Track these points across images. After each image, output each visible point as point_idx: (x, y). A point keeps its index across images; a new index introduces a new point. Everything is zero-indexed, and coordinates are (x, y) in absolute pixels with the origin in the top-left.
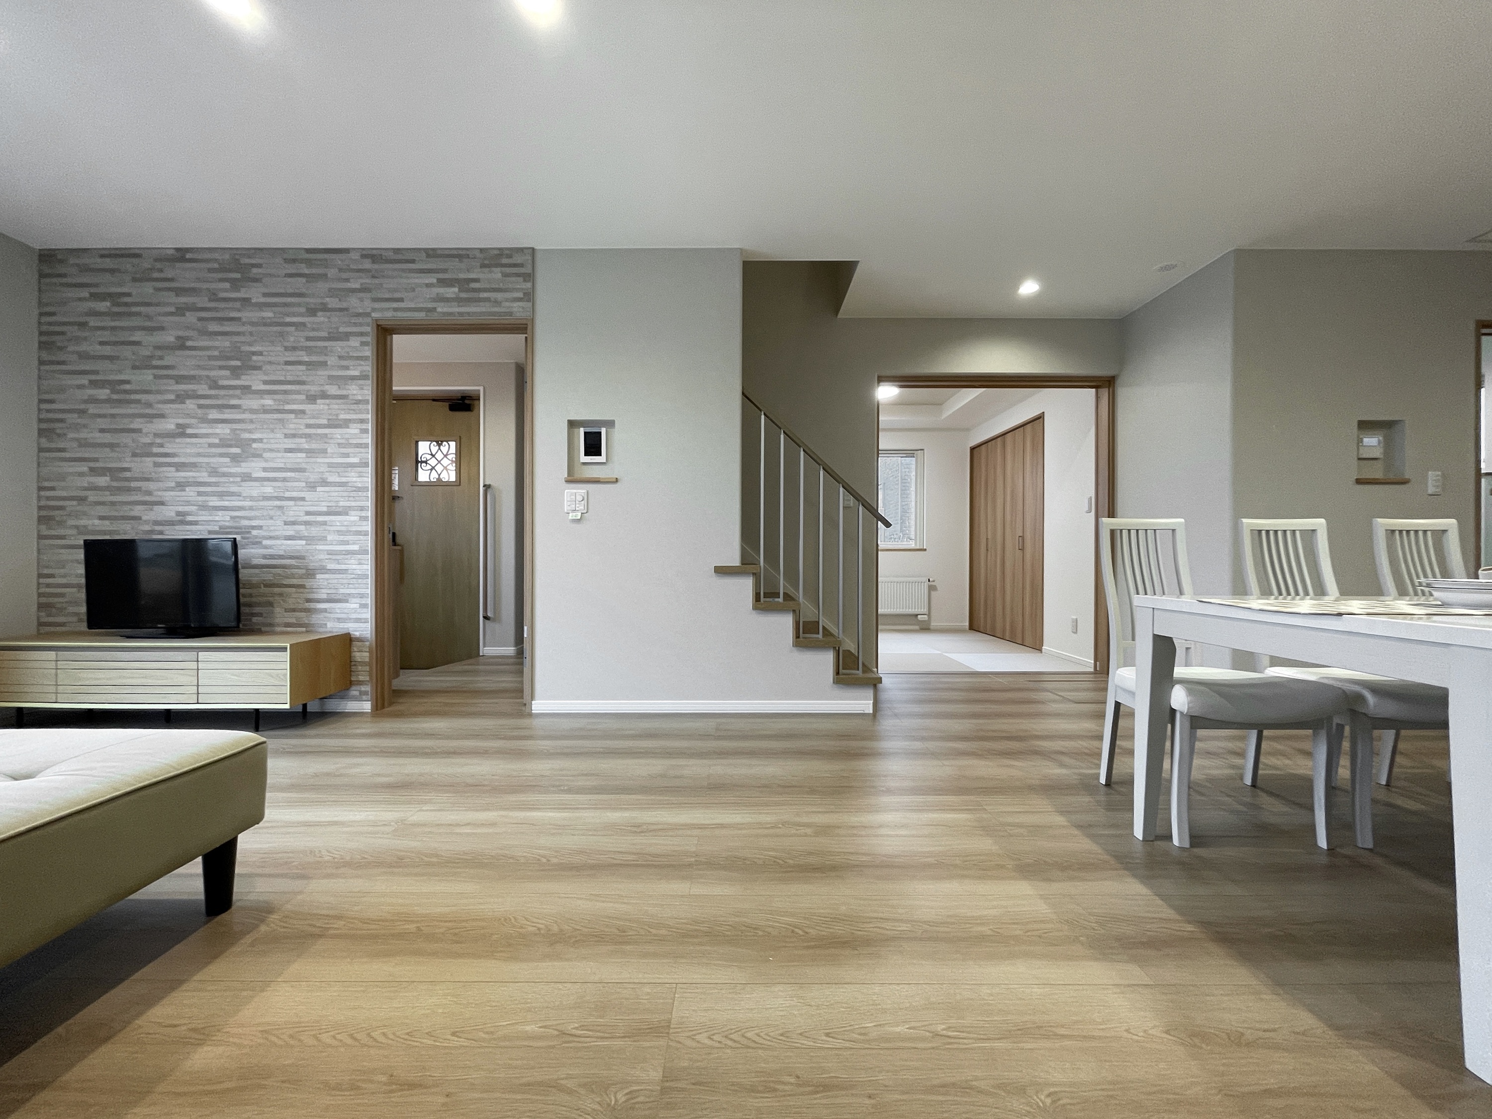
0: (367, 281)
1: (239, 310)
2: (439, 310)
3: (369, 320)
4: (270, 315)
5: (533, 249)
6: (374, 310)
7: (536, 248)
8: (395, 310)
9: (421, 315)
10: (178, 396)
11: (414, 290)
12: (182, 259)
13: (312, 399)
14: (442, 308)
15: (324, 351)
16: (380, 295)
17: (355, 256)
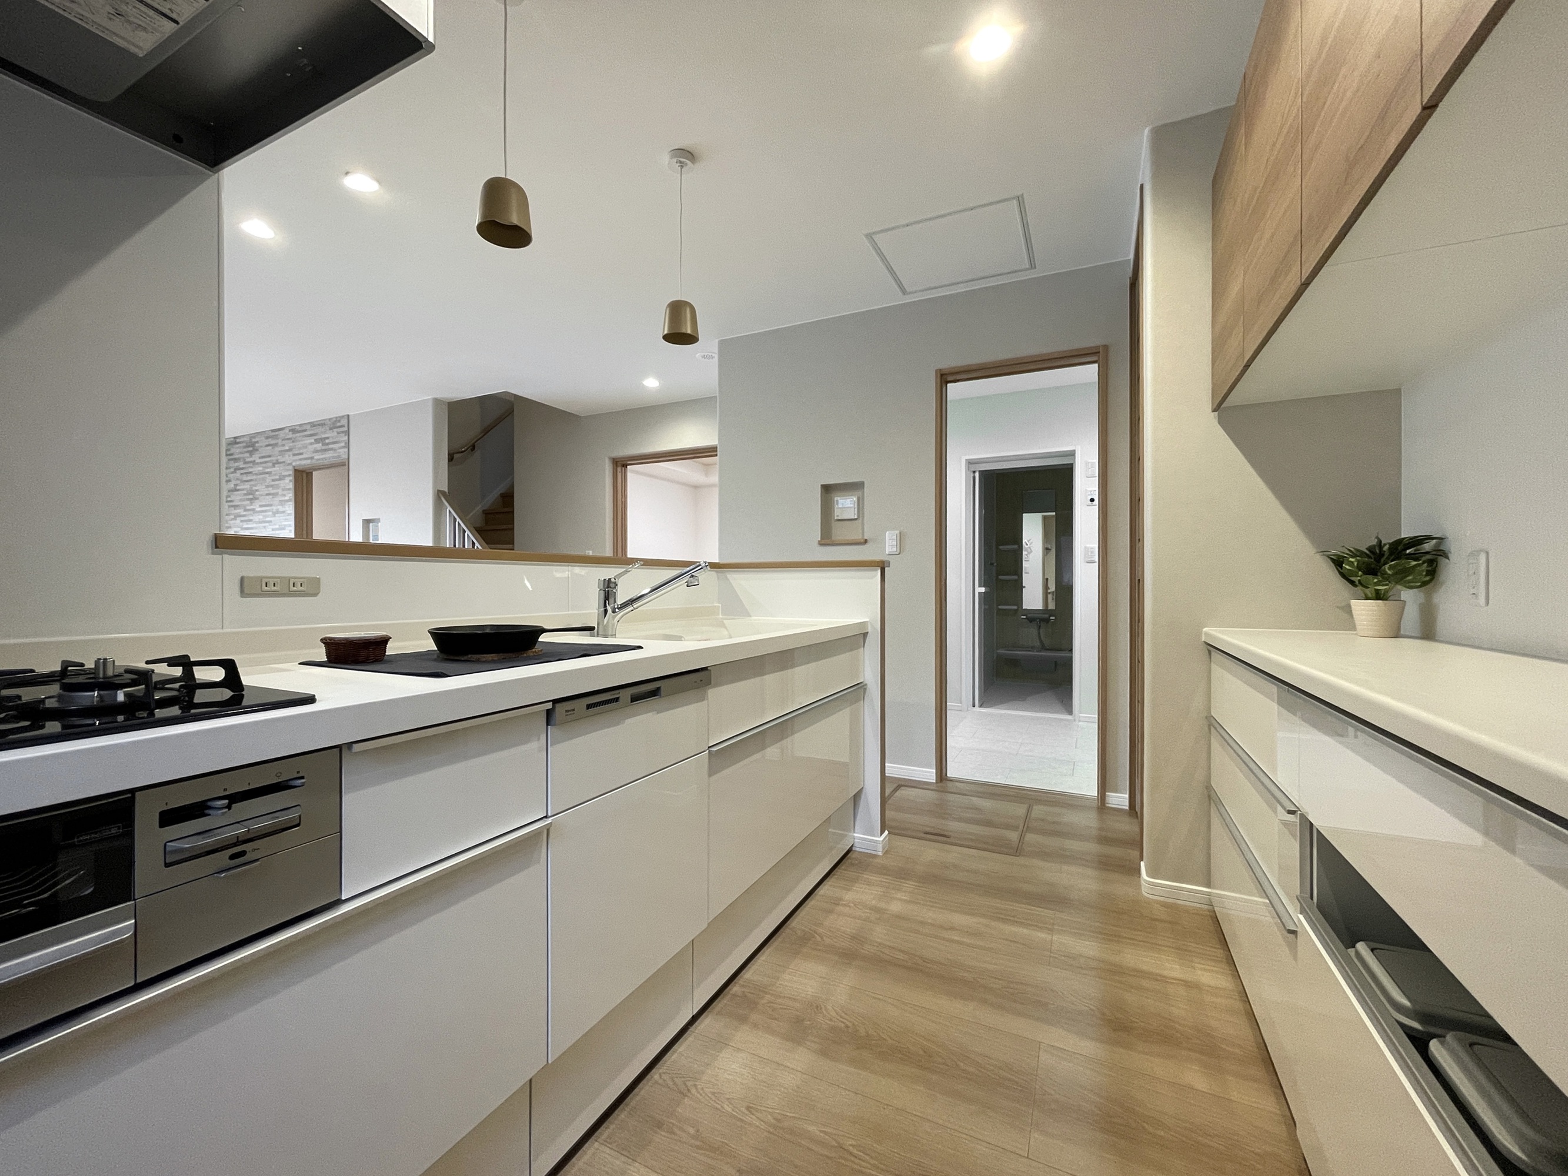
0: (291, 444)
1: (252, 467)
2: (315, 457)
3: (291, 467)
4: (261, 468)
5: (348, 416)
6: (294, 461)
7: (350, 414)
8: (300, 460)
9: (309, 462)
10: (235, 516)
11: (306, 447)
12: (236, 443)
13: (274, 514)
14: (317, 456)
15: (277, 487)
16: (296, 452)
17: (287, 431)
